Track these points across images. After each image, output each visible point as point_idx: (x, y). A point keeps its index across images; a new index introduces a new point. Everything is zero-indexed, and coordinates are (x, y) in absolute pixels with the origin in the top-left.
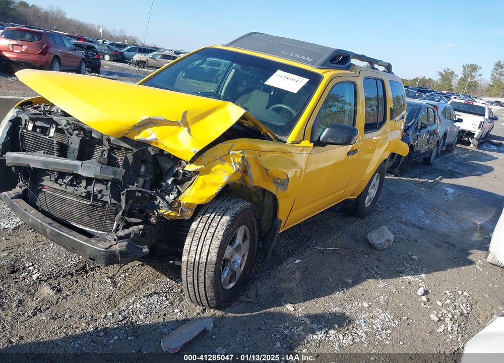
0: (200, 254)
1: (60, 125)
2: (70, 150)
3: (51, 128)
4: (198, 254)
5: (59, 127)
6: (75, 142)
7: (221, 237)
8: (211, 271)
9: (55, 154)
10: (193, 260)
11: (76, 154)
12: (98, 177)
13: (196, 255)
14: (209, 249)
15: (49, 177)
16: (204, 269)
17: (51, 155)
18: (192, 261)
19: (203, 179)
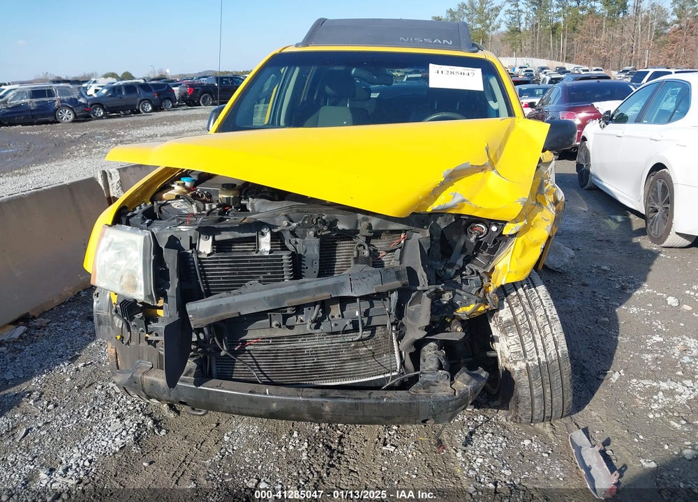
0: (545, 351)
1: (276, 227)
2: (307, 263)
3: (260, 236)
4: (541, 351)
5: (275, 231)
6: (310, 246)
7: (557, 316)
8: (567, 367)
9: (285, 277)
10: (537, 363)
11: (317, 267)
12: (380, 291)
13: (538, 354)
14: (554, 339)
15: (268, 320)
16: (558, 368)
17: (279, 281)
18: (535, 365)
19: (523, 241)
